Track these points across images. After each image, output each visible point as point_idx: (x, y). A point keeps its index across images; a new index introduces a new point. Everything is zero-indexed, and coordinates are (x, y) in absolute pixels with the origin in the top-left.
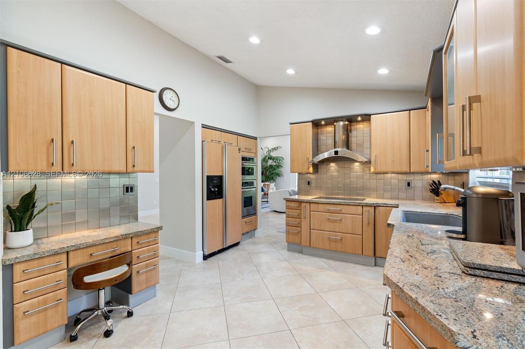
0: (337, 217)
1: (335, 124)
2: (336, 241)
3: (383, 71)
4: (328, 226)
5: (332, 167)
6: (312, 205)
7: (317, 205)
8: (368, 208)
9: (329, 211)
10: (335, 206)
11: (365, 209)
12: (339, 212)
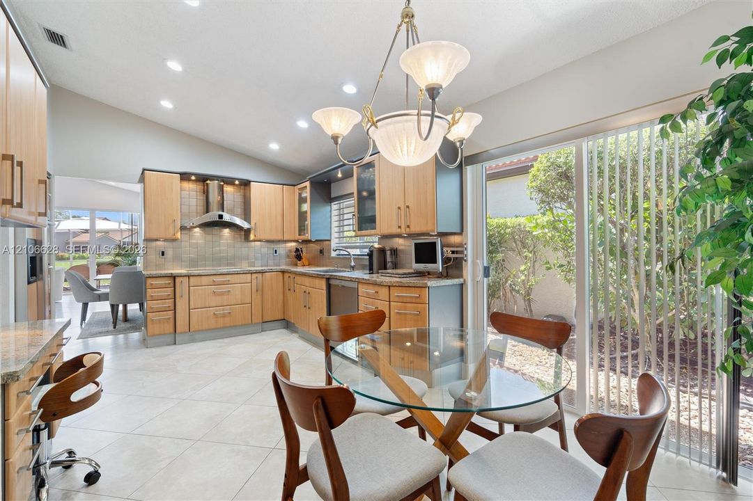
0: (225, 288)
1: (208, 182)
2: (224, 316)
3: (274, 146)
4: (214, 301)
5: (197, 232)
6: (191, 279)
7: (199, 278)
8: (257, 275)
9: (214, 283)
10: (221, 276)
11: (254, 276)
12: (227, 283)
